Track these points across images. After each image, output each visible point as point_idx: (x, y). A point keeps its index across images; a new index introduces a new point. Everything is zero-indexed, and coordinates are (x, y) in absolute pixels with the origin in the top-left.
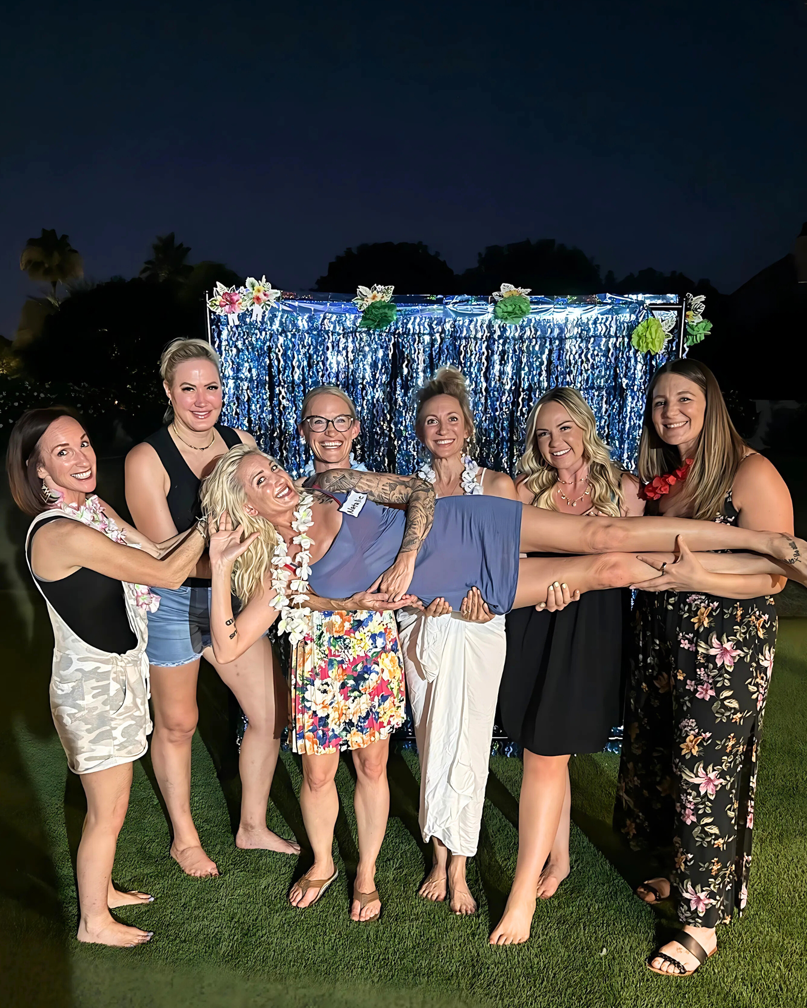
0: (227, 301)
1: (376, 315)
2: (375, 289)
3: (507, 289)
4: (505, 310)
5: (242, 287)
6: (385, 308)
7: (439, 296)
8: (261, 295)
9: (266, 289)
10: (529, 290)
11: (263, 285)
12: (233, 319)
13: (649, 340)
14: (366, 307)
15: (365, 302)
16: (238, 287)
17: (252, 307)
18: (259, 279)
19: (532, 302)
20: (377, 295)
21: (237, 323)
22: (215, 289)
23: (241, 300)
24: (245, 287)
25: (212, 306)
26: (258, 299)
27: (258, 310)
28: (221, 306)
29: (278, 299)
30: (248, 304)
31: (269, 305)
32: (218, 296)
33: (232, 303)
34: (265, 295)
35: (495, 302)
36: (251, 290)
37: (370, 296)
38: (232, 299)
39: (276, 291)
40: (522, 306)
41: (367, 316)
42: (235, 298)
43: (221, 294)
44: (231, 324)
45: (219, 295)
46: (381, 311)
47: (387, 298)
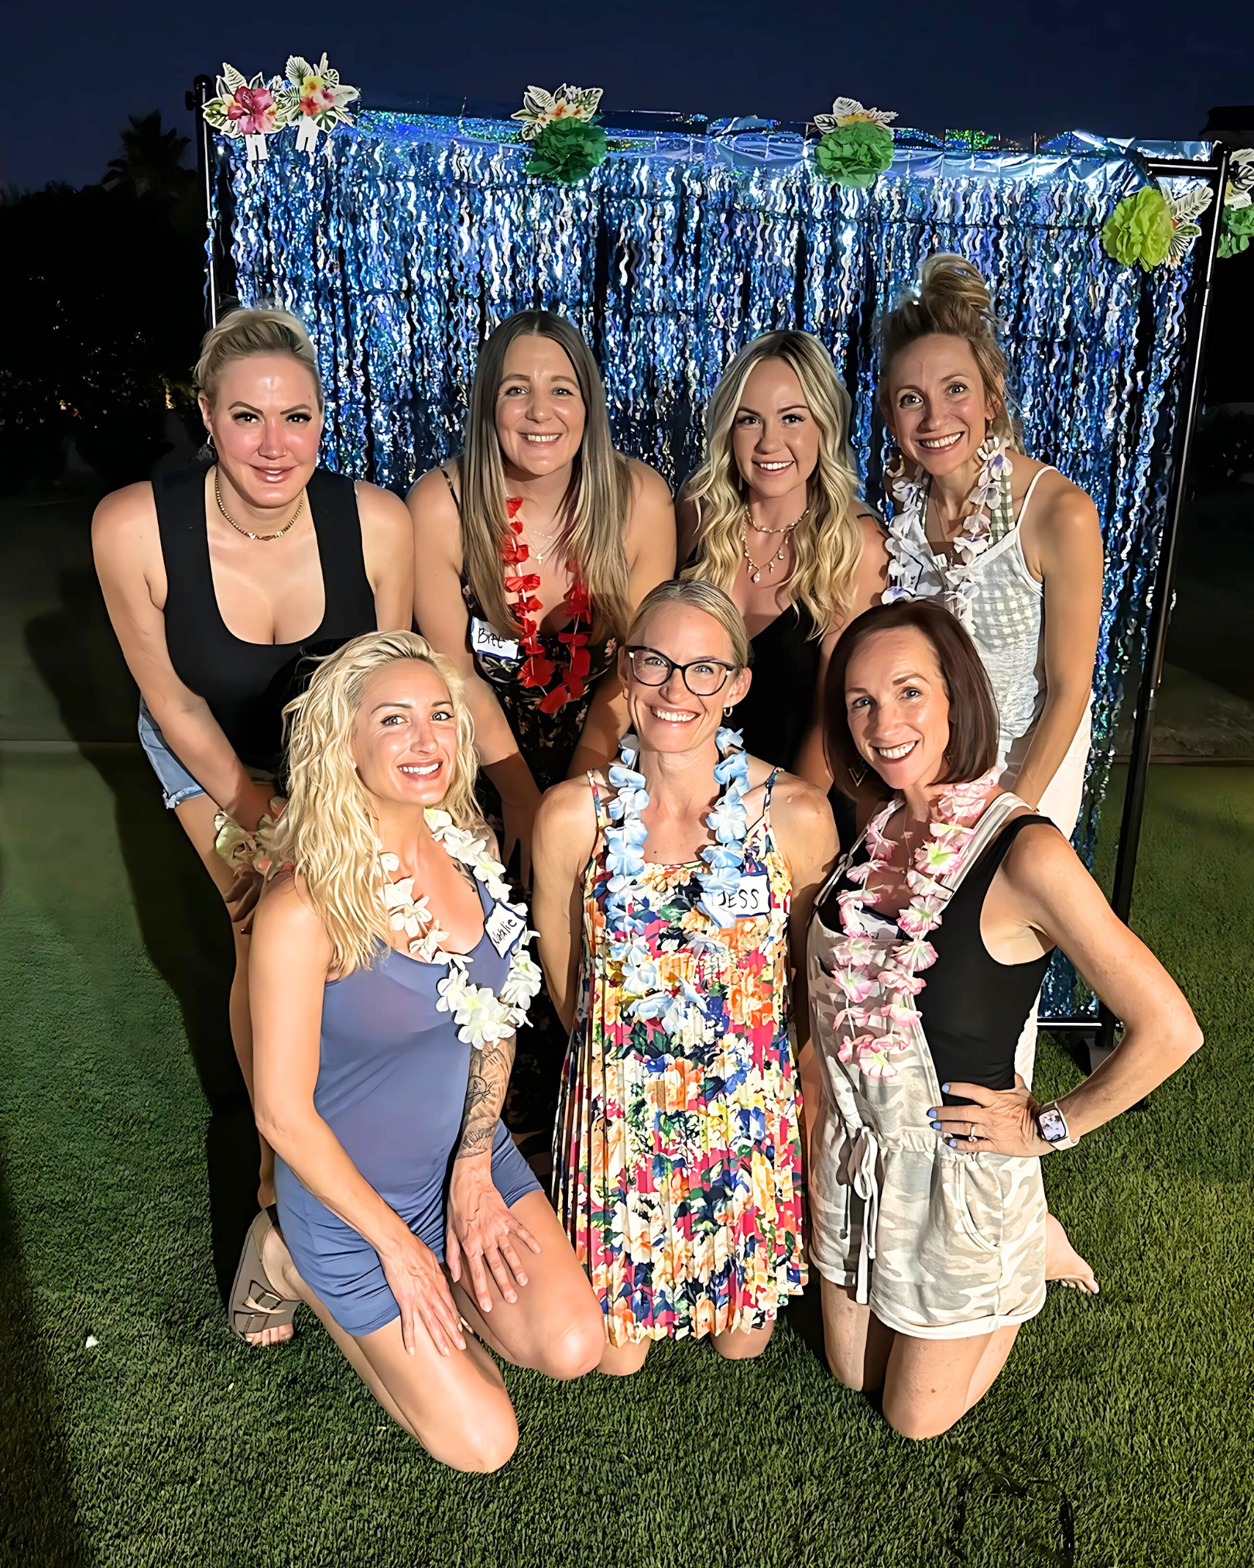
0: (245, 105)
1: (558, 150)
2: (564, 93)
3: (845, 110)
4: (838, 155)
5: (278, 78)
6: (578, 135)
7: (702, 118)
8: (318, 97)
9: (328, 84)
10: (893, 115)
11: (322, 74)
12: (256, 147)
13: (1136, 237)
14: (539, 130)
15: (538, 121)
16: (268, 77)
17: (296, 123)
18: (314, 61)
19: (900, 142)
20: (566, 107)
21: (264, 155)
22: (218, 77)
23: (274, 106)
24: (284, 78)
25: (211, 116)
26: (310, 104)
27: (308, 130)
28: (233, 117)
29: (352, 107)
30: (290, 116)
31: (333, 119)
32: (225, 96)
33: (255, 111)
34: (326, 96)
35: (817, 135)
36: (295, 82)
37: (551, 109)
38: (255, 103)
39: (351, 88)
40: (874, 147)
41: (540, 152)
42: (263, 100)
43: (233, 89)
44: (252, 156)
45: (228, 92)
46: (571, 140)
47: (587, 115)
